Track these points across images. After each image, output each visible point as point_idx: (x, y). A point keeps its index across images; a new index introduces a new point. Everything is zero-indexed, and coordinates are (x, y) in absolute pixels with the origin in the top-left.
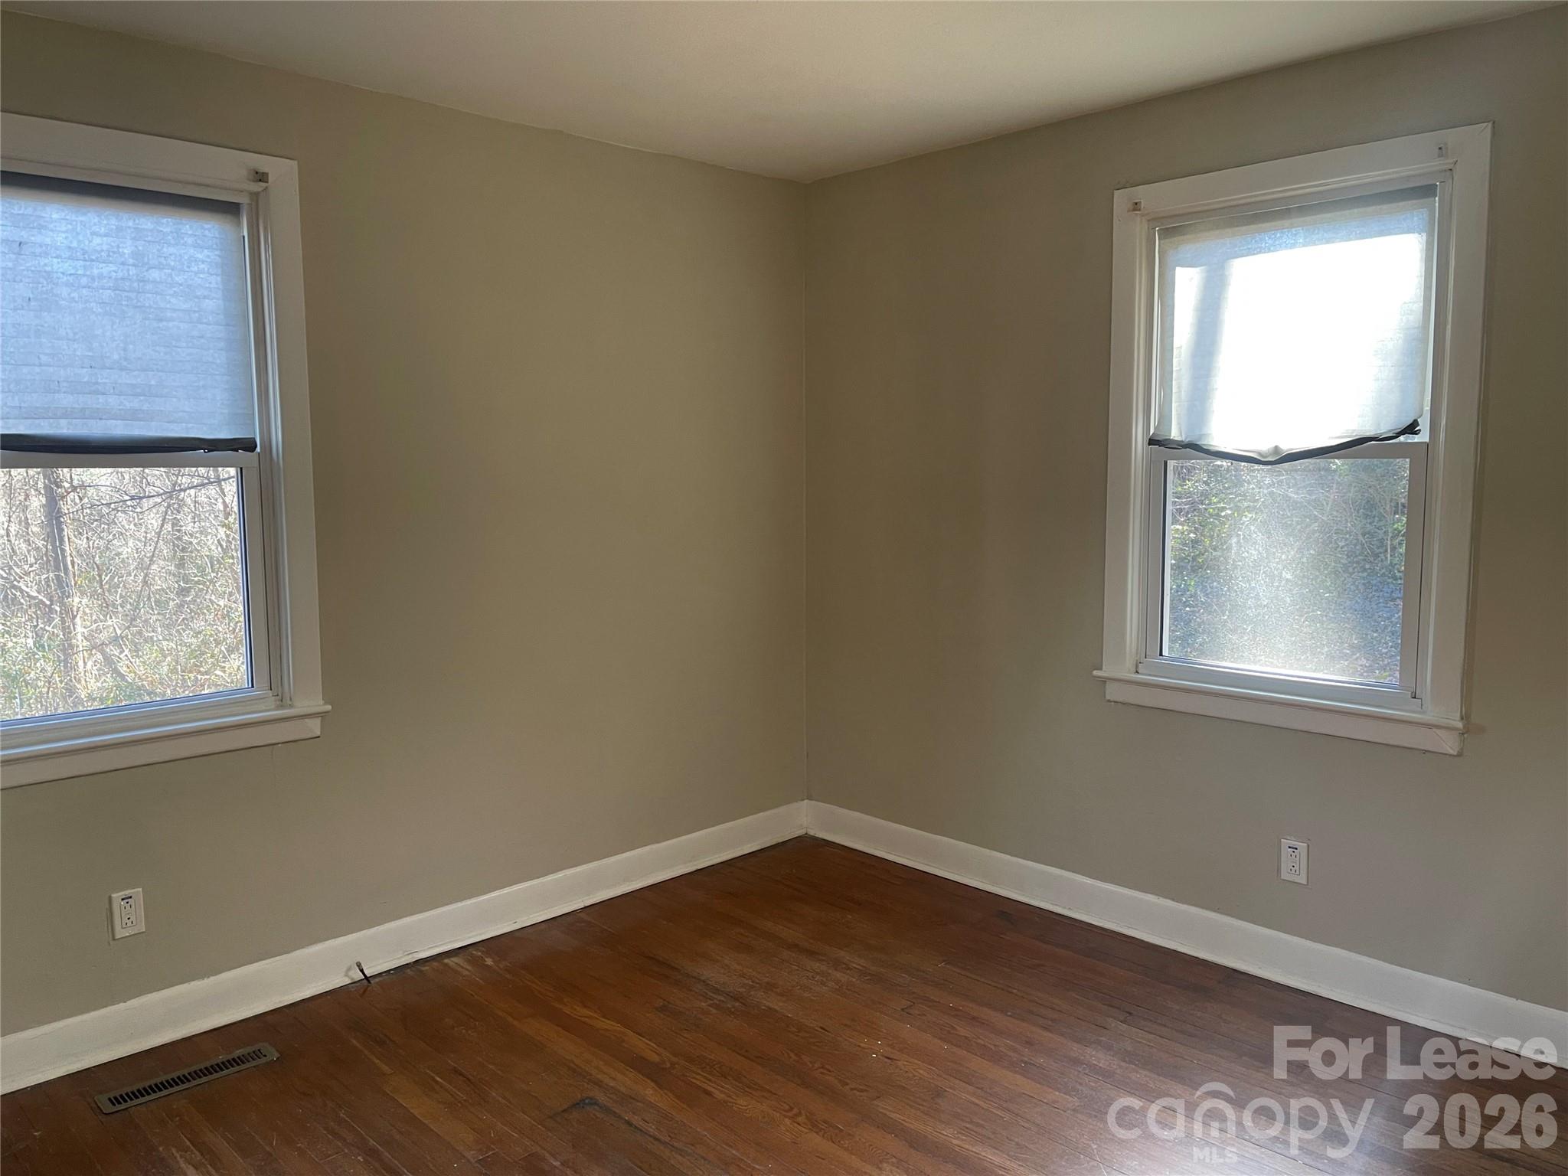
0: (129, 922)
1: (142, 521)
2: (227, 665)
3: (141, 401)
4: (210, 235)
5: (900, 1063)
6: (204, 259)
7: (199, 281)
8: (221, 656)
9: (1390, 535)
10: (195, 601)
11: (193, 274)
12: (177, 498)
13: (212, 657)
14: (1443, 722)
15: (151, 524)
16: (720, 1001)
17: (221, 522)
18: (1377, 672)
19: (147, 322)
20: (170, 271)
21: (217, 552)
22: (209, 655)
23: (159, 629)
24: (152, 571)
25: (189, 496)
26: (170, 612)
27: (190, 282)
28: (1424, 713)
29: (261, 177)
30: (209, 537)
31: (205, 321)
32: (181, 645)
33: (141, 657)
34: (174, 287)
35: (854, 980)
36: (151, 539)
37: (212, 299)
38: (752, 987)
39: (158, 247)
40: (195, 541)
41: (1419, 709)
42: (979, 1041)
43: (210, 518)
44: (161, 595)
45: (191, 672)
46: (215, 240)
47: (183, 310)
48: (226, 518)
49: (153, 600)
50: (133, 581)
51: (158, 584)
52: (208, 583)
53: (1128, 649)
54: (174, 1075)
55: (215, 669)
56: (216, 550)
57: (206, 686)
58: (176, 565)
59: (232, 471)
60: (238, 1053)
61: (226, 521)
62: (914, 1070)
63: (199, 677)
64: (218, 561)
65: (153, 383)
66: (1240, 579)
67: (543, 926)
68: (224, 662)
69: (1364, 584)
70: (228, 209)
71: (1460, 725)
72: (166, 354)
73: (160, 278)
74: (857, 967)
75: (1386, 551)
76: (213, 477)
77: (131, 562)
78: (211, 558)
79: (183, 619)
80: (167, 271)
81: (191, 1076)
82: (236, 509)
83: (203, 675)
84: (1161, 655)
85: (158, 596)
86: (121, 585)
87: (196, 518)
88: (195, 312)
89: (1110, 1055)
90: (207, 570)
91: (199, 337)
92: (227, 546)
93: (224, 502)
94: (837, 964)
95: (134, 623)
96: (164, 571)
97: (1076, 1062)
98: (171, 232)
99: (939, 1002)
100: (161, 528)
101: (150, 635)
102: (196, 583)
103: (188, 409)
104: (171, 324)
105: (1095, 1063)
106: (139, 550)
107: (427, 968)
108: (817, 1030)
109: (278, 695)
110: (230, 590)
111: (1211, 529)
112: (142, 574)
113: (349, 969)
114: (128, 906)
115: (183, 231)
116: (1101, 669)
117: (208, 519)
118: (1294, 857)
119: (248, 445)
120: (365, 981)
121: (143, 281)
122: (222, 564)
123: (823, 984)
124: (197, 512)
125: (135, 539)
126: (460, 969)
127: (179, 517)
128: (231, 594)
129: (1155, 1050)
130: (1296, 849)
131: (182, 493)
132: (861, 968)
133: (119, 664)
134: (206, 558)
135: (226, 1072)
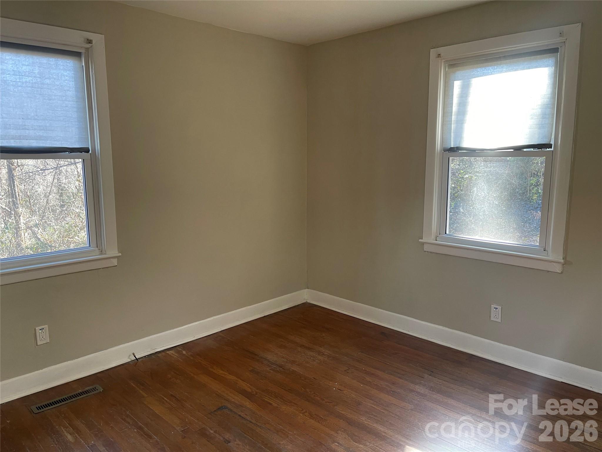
0: (43, 338)
1: (46, 178)
2: (80, 235)
3: (43, 132)
4: (70, 65)
5: (345, 392)
6: (67, 75)
7: (65, 84)
8: (77, 231)
9: (529, 185)
10: (67, 210)
11: (63, 81)
12: (59, 170)
13: (74, 232)
14: (556, 260)
15: (49, 180)
16: (274, 367)
17: (76, 179)
18: (523, 238)
19: (45, 101)
20: (54, 80)
21: (75, 191)
22: (73, 231)
23: (53, 221)
24: (50, 198)
25: (63, 169)
26: (57, 214)
27: (62, 84)
28: (548, 256)
29: (90, 42)
30: (72, 185)
31: (68, 100)
32: (62, 227)
33: (46, 231)
34: (55, 86)
35: (326, 359)
36: (49, 185)
37: (71, 91)
38: (286, 362)
39: (49, 70)
40: (66, 186)
41: (547, 255)
42: (375, 383)
43: (72, 177)
44: (53, 208)
45: (66, 238)
46: (71, 67)
47: (59, 96)
48: (78, 178)
49: (50, 209)
50: (43, 202)
51: (52, 203)
52: (72, 203)
53: (433, 232)
54: (62, 398)
55: (75, 236)
56: (75, 190)
57: (72, 243)
58: (59, 196)
59: (80, 160)
60: (87, 388)
61: (78, 179)
62: (350, 394)
63: (69, 239)
64: (76, 194)
65: (48, 125)
66: (478, 204)
67: (205, 338)
68: (78, 234)
69: (519, 204)
70: (76, 55)
71: (562, 261)
72: (53, 113)
73: (50, 83)
74: (327, 354)
75: (527, 191)
76: (73, 161)
77: (42, 194)
78: (73, 193)
79: (62, 217)
80: (52, 80)
81: (69, 398)
82: (82, 174)
83: (71, 239)
84: (446, 233)
85: (52, 208)
86: (38, 204)
87: (66, 178)
88: (64, 96)
89: (425, 388)
90: (71, 198)
91: (66, 107)
92: (79, 188)
93: (77, 171)
94: (319, 353)
95: (43, 218)
96: (54, 198)
97: (412, 391)
98: (54, 64)
99: (359, 368)
100: (53, 181)
101: (50, 223)
102: (67, 203)
103: (62, 136)
104: (54, 101)
105: (419, 391)
106: (45, 190)
107: (160, 355)
108: (312, 379)
109: (100, 249)
110: (81, 205)
111: (460, 183)
112: (46, 199)
113: (130, 356)
114: (42, 332)
115: (58, 64)
116: (422, 239)
117: (71, 178)
118: (496, 312)
119: (87, 150)
120: (136, 360)
121: (43, 84)
122: (77, 195)
123: (314, 361)
124: (67, 175)
125: (43, 186)
126: (173, 355)
127: (60, 177)
128: (81, 207)
129: (442, 386)
130: (497, 309)
131: (61, 168)
132: (329, 355)
133: (38, 234)
134: (71, 193)
135: (82, 396)
